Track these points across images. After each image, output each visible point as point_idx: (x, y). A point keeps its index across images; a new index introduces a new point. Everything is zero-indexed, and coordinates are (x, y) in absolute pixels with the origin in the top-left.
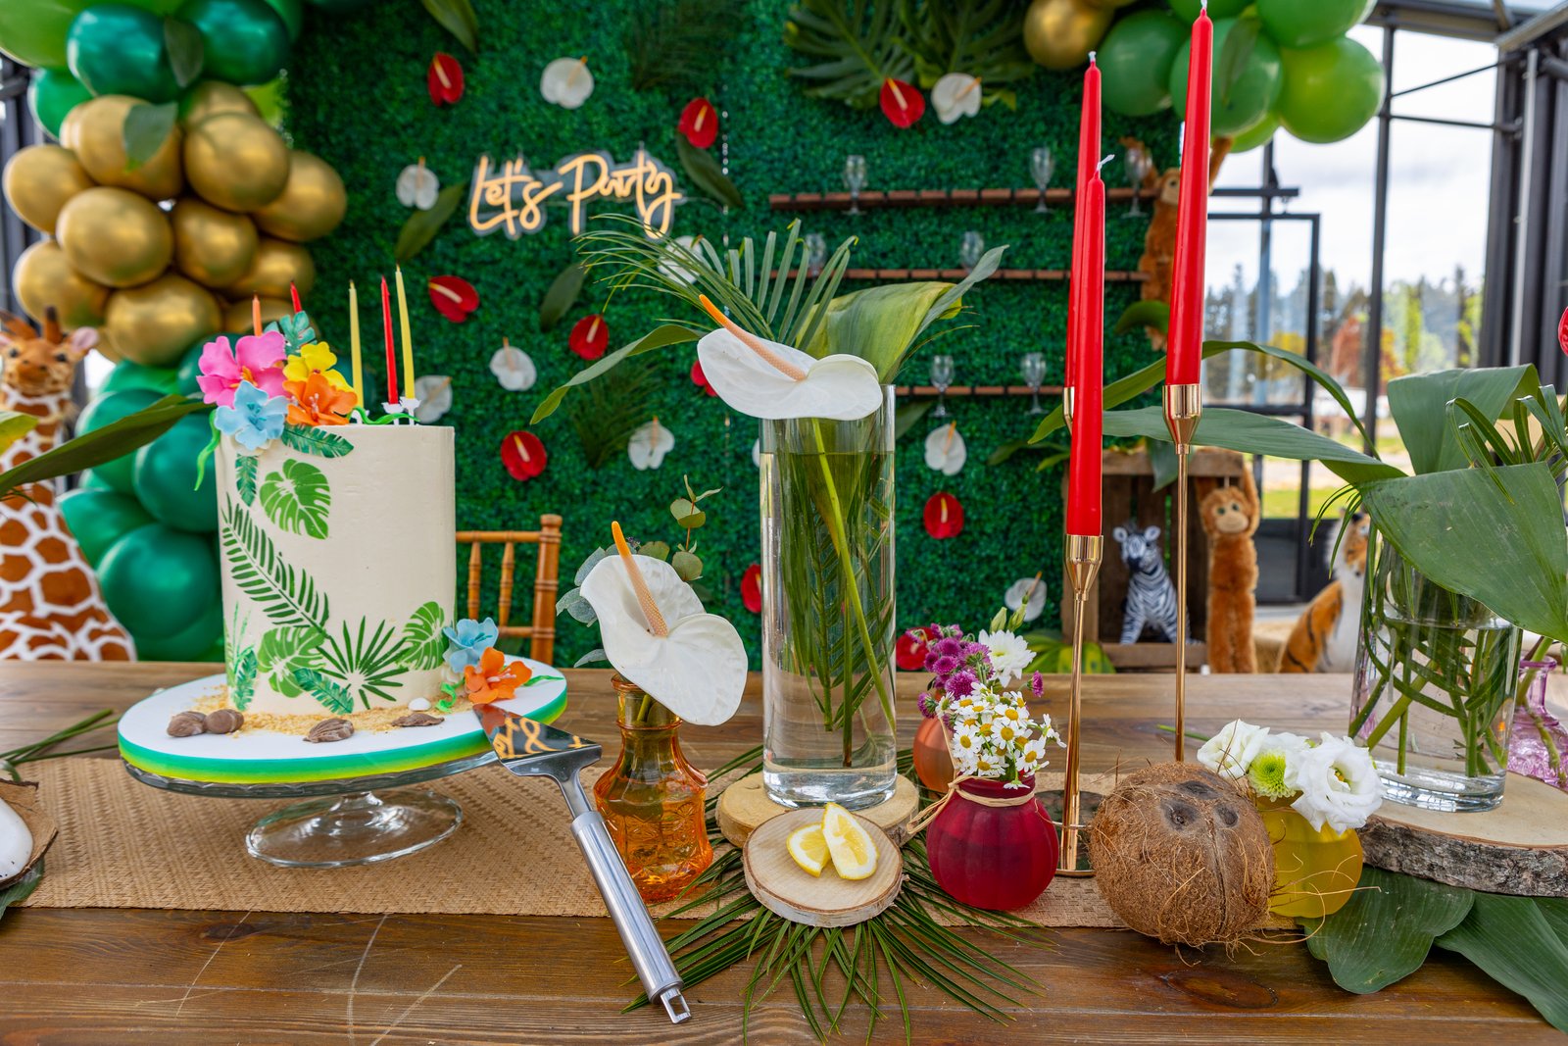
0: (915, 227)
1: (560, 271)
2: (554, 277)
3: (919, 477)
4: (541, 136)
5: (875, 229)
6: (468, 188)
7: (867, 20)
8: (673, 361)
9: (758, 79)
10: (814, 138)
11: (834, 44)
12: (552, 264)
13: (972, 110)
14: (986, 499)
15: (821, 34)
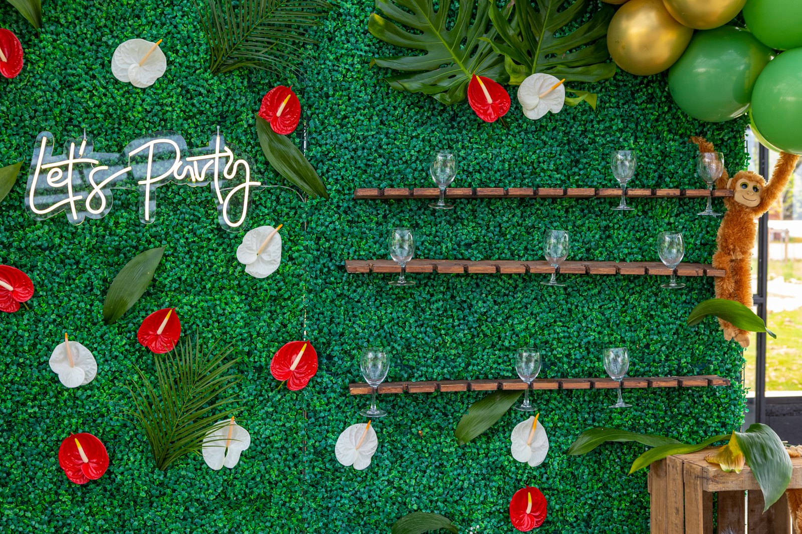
0: (498, 219)
1: (127, 259)
2: (120, 265)
3: (502, 468)
4: (108, 115)
5: (459, 219)
6: (26, 168)
7: (452, 14)
8: (249, 354)
9: (342, 68)
10: (399, 128)
11: (420, 36)
12: (118, 250)
13: (557, 109)
14: (568, 487)
15: (406, 26)
